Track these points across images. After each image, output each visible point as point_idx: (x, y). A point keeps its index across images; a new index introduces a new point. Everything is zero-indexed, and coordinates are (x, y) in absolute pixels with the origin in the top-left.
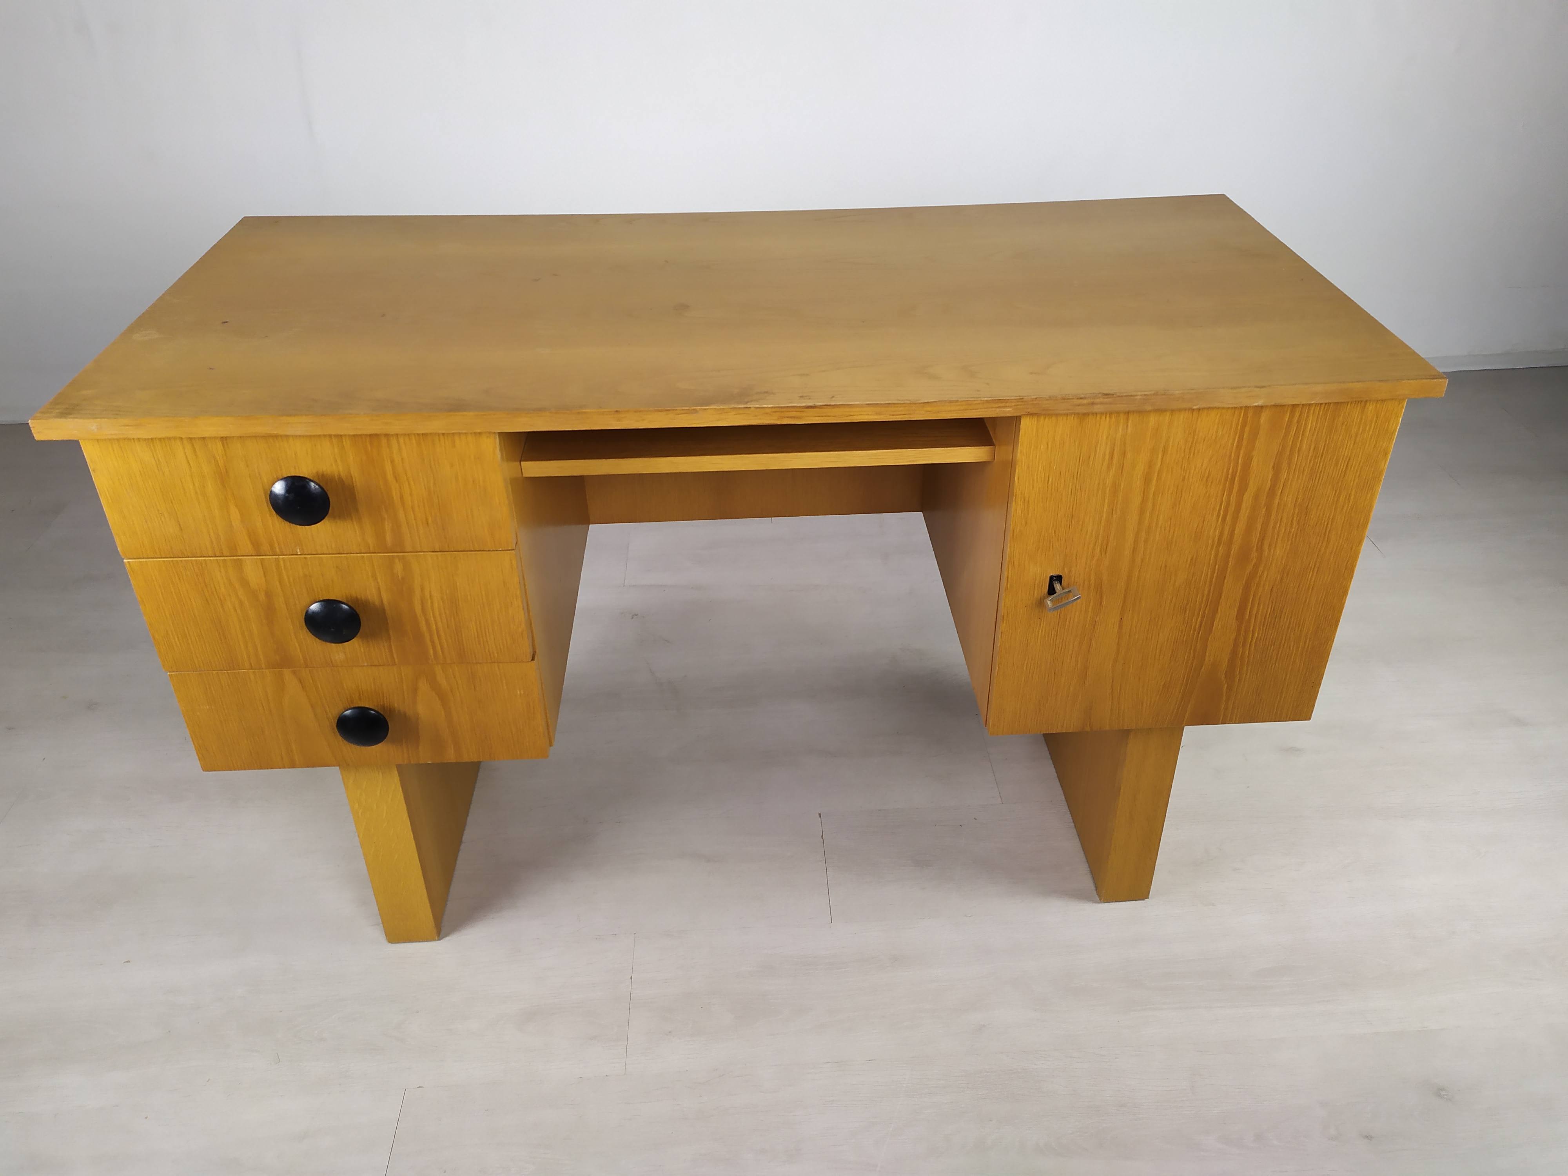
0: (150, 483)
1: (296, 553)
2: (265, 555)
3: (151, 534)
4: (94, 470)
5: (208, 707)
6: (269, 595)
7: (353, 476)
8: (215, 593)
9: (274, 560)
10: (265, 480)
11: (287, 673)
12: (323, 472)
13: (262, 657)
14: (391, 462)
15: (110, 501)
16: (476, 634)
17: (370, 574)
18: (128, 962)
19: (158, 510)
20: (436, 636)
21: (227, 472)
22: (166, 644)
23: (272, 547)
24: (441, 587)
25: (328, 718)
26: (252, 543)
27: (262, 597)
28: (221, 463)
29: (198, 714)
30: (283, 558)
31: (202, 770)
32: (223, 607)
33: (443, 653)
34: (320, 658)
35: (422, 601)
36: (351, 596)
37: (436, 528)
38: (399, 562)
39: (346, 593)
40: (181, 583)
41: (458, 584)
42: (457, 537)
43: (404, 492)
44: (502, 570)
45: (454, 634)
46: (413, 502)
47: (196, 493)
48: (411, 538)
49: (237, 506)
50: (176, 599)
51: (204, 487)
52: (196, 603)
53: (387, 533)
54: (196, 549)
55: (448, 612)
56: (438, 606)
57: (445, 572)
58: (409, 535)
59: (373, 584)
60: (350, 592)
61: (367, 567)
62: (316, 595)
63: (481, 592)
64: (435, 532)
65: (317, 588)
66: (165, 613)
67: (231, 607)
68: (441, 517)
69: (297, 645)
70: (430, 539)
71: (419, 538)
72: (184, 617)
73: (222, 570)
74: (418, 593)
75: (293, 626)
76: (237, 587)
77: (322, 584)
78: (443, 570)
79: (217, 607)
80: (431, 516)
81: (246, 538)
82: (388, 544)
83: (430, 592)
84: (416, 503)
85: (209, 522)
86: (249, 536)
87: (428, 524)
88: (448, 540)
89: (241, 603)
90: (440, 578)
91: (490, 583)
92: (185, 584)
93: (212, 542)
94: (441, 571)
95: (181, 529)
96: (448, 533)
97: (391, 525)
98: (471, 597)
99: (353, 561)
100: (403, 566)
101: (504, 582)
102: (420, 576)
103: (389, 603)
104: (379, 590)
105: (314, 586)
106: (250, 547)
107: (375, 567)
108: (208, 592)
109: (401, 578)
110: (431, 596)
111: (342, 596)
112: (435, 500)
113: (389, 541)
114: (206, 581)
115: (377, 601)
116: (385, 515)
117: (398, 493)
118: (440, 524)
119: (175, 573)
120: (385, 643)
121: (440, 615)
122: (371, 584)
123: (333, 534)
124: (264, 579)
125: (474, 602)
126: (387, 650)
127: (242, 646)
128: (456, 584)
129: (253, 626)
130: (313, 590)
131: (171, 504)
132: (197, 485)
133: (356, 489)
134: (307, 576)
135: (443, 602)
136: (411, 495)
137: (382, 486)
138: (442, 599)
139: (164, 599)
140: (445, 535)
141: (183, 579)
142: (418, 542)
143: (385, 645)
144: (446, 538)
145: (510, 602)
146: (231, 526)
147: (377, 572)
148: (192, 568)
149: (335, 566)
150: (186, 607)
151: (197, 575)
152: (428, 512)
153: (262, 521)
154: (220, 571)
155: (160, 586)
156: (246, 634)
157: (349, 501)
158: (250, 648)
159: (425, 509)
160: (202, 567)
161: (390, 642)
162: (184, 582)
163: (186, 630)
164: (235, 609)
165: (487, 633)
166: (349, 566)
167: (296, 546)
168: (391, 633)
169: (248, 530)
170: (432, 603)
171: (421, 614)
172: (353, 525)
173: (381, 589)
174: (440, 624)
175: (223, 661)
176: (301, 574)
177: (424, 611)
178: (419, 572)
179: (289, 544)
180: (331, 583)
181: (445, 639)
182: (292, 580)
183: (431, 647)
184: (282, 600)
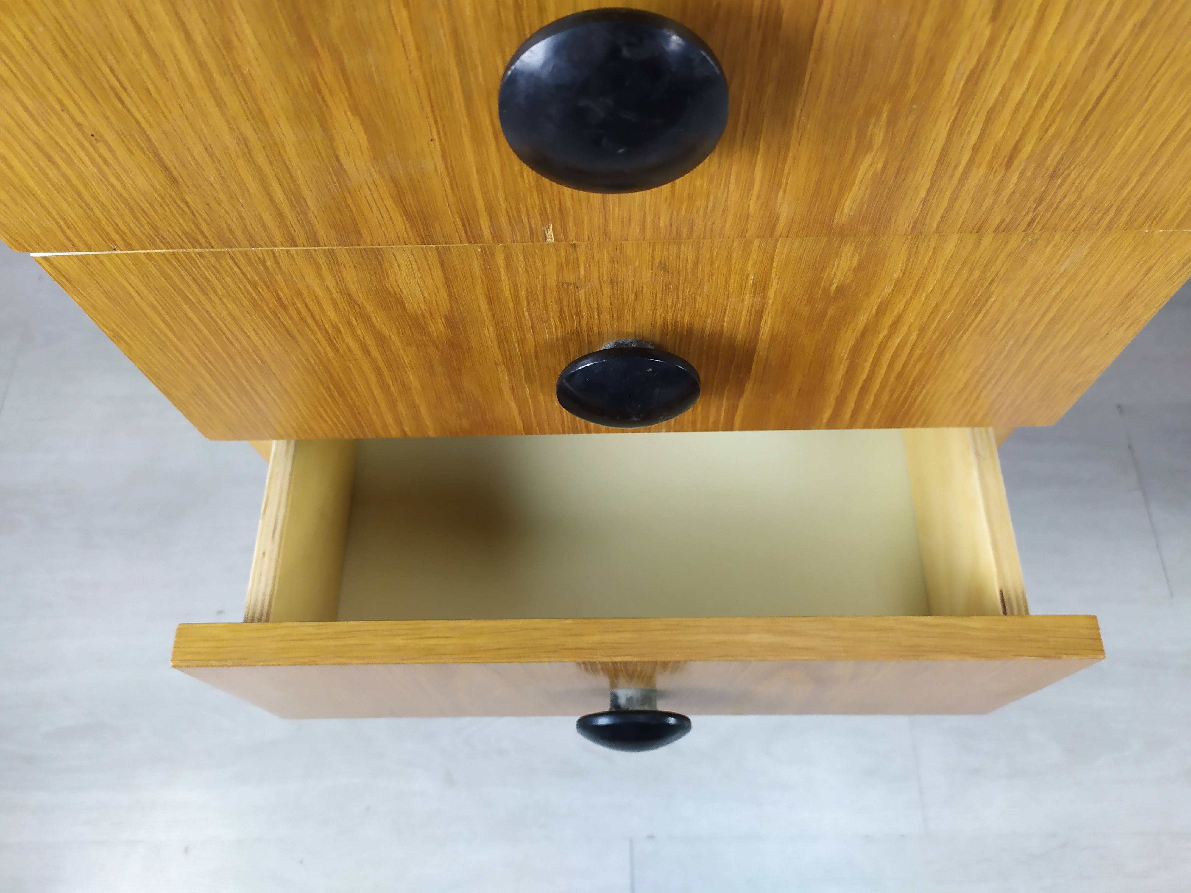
3: (79, 195)
6: (454, 323)
8: (310, 321)
9: (479, 250)
16: (960, 387)
20: (857, 393)
22: (201, 404)
23: (468, 222)
26: (408, 217)
27: (437, 327)
32: (332, 344)
34: (563, 422)
35: (863, 334)
36: (676, 325)
37: (1029, 174)
38: (855, 250)
39: (665, 319)
40: (210, 300)
41: (993, 299)
42: (1079, 197)
43: (999, 57)
44: (1149, 270)
45: (905, 387)
46: (1005, 92)
47: (202, 65)
48: (925, 200)
49: (356, 109)
50: (206, 332)
51: (228, 45)
52: (260, 338)
53: (855, 188)
54: (232, 232)
55: (918, 352)
56: (900, 342)
57: (977, 274)
58: (923, 193)
59: (747, 301)
60: (679, 316)
61: (749, 266)
62: (584, 324)
63: (1043, 315)
64: (1017, 184)
65: (590, 310)
66: (183, 355)
67: (353, 345)
68: (1073, 141)
69: (513, 405)
70: (987, 203)
71: (952, 202)
72: (234, 361)
73: (326, 272)
74: (862, 319)
75: (508, 376)
76: (370, 309)
77: (606, 302)
78: (972, 270)
79: (318, 345)
80: (1040, 139)
81: (389, 202)
82: (836, 221)
83: (901, 315)
84: (1016, 95)
85: (261, 159)
86: (400, 198)
87: (1009, 164)
88: (1043, 206)
89: (381, 340)
90: (950, 288)
91: (1086, 296)
92: (223, 303)
93: (280, 216)
94: (965, 272)
95: (175, 181)
96: (1060, 187)
97: (880, 165)
98: (1006, 323)
99: (715, 253)
100: (860, 263)
101: (1129, 296)
102: (896, 284)
103: (773, 337)
104: (760, 314)
105: (583, 305)
106: (401, 225)
107: (775, 265)
108: (291, 317)
109: (838, 289)
110: (896, 323)
111: (654, 326)
112: (1096, 88)
113: (846, 210)
114: (284, 299)
115: (741, 333)
116: (879, 136)
117: (971, 64)
118: (1051, 162)
119: (191, 282)
120: (725, 401)
121: (894, 357)
122: (743, 300)
123: (673, 192)
124: (443, 292)
125: (1006, 335)
126: (723, 412)
127: (384, 407)
128: (987, 301)
129: (411, 377)
130: (578, 314)
131: (119, 106)
132: (199, 39)
133: (815, 45)
134: (568, 284)
135: (919, 336)
136: (1018, 67)
137: (924, 37)
138: (922, 330)
139: (172, 330)
140: (1043, 193)
141: (216, 293)
142: (940, 213)
143: (724, 403)
144: (1040, 201)
145: (1106, 333)
146: (339, 170)
147: (773, 276)
148: (236, 269)
149: (657, 262)
150: (237, 345)
151: (255, 286)
152: (1037, 125)
153: (444, 156)
154: (321, 277)
155: (154, 308)
156: (392, 388)
157: (770, 89)
158: (402, 409)
159: (1032, 118)
160: (266, 267)
161: (739, 401)
162: (221, 300)
163: (245, 383)
164: (366, 351)
165: (990, 386)
166: (696, 264)
167: (545, 223)
168: (748, 386)
169: (395, 182)
170: (889, 337)
171: (846, 355)
172: (752, 165)
173: (766, 312)
174: (881, 373)
175: (340, 426)
176: (553, 281)
177: (856, 352)
178: (896, 275)
179: (525, 220)
180: (631, 298)
181: (876, 396)
182: (523, 294)
183: (833, 407)
184: (489, 333)
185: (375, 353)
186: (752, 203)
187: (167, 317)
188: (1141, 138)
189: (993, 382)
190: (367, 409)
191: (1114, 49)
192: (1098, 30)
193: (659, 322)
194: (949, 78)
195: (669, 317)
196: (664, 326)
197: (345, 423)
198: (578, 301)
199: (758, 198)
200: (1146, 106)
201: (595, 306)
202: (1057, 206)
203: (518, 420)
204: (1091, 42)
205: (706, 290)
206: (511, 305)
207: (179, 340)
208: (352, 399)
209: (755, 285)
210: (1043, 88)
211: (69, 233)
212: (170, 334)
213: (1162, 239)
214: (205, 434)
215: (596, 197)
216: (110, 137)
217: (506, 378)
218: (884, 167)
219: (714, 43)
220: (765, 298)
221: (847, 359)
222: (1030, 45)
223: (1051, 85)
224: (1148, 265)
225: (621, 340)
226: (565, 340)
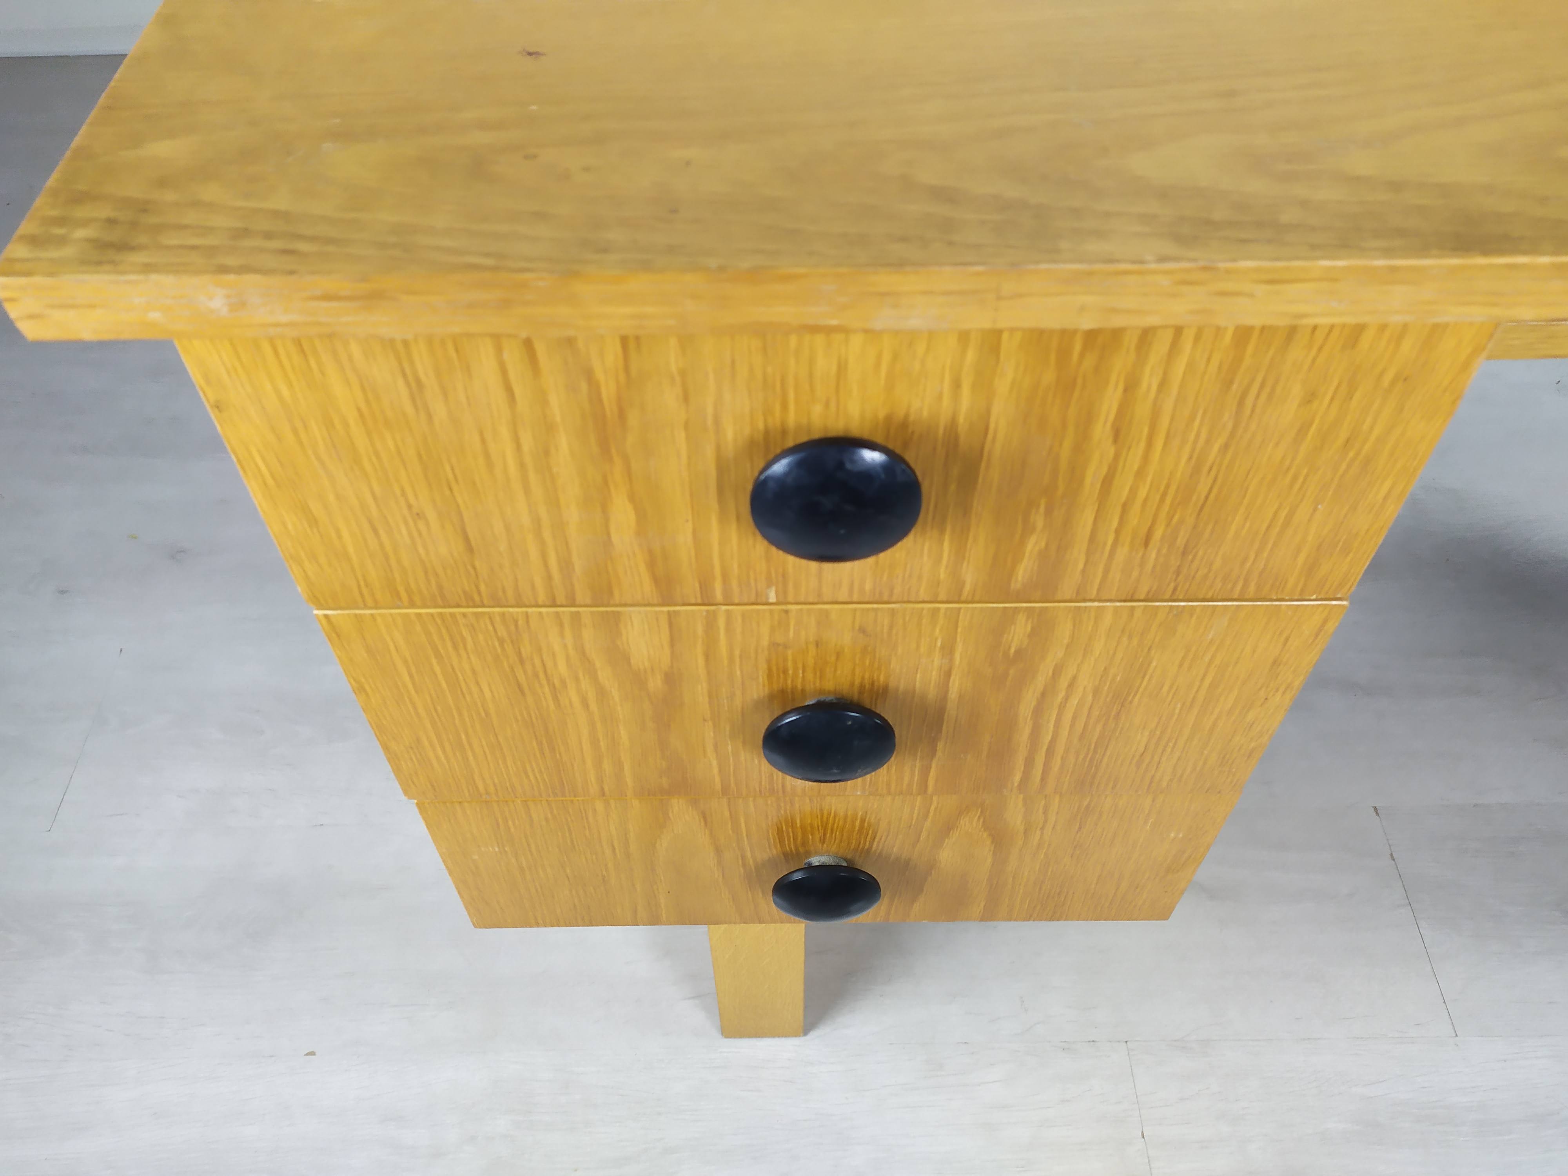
0: (391, 443)
1: (764, 600)
2: (684, 605)
3: (387, 559)
4: (218, 407)
5: (497, 849)
6: (672, 679)
7: (992, 426)
8: (542, 675)
9: (704, 614)
10: (730, 434)
11: (677, 805)
12: (907, 416)
13: (629, 780)
14: (1126, 390)
15: (270, 481)
16: (1142, 749)
17: (939, 643)
18: (312, 1053)
19: (410, 507)
20: (1043, 754)
21: (622, 415)
22: (414, 759)
23: (705, 586)
24: (1105, 669)
25: (744, 865)
26: (656, 580)
27: (656, 683)
28: (608, 392)
29: (476, 857)
30: (727, 611)
31: (473, 927)
32: (556, 699)
33: (1043, 779)
34: (761, 782)
35: (1043, 694)
36: (873, 684)
37: (1164, 551)
38: (1027, 620)
39: (863, 678)
40: (459, 655)
41: (1154, 664)
42: (1210, 571)
43: (1124, 466)
44: (1287, 639)
45: (1089, 750)
46: (1133, 491)
47: (522, 465)
48: (1083, 571)
49: (632, 498)
50: (444, 685)
51: (547, 453)
52: (491, 691)
53: (1025, 560)
54: (504, 591)
55: (1096, 713)
56: (1078, 703)
57: (1135, 641)
58: (1081, 566)
59: (937, 662)
60: (875, 675)
61: (937, 630)
62: (789, 682)
63: (1203, 679)
64: (1156, 559)
65: (796, 669)
66: (415, 708)
67: (575, 699)
68: (1195, 527)
69: (715, 763)
70: (1135, 574)
71: (1106, 571)
72: (460, 715)
73: (568, 632)
74: (1041, 680)
75: (714, 732)
76: (598, 665)
77: (811, 661)
78: (1130, 637)
79: (543, 699)
80: (1168, 525)
81: (642, 568)
82: (1013, 585)
83: (1074, 678)
84: (1142, 493)
85: (547, 534)
86: (651, 565)
87: (1146, 543)
88: (1181, 577)
89: (602, 693)
90: (1115, 653)
91: (1236, 663)
92: (469, 658)
93: (549, 577)
94: (1125, 639)
95: (470, 549)
96: (1192, 561)
97: (1043, 544)
98: (1171, 687)
99: (907, 618)
100: (1033, 629)
101: (1276, 663)
102: (1067, 649)
103: (961, 697)
104: (948, 674)
105: (790, 664)
106: (648, 587)
107: (959, 630)
108: (525, 672)
109: (1015, 652)
110: (1071, 685)
111: (852, 684)
112: (1203, 488)
113: (1020, 578)
114: (524, 653)
115: (932, 693)
116: (1039, 521)
117: (1104, 470)
118: (1180, 542)
119: (446, 637)
120: (918, 761)
121: (1074, 718)
122: (933, 661)
123: (877, 563)
124: (667, 651)
125: (1173, 698)
126: (917, 773)
127: (589, 763)
128: (1149, 665)
129: (622, 732)
130: (785, 672)
131: (448, 493)
132: (526, 448)
133: (985, 458)
134: (779, 645)
135: (1094, 696)
136: (1140, 474)
137: (1065, 452)
138: (1096, 691)
139: (414, 684)
140: (1179, 567)
141: (466, 649)
142: (1098, 581)
143: (918, 764)
144: (1178, 572)
145: (1265, 698)
146: (608, 543)
147: (958, 640)
148: (491, 628)
149: (857, 627)
150: (468, 698)
151: (502, 642)
152: (1163, 515)
153: (694, 532)
154: (562, 634)
155: (405, 662)
156: (602, 743)
157: (953, 487)
158: (607, 766)
159: (1158, 509)
160: (516, 626)
161: (931, 761)
162: (468, 654)
163: (463, 737)
164: (585, 704)
165: (1169, 750)
166: (891, 627)
167: (769, 586)
168: (940, 745)
169: (650, 552)
170: (1067, 698)
171: (1030, 716)
172: (941, 542)
173: (954, 672)
174: (1064, 733)
175: (541, 784)
176: (765, 642)
177: (1038, 711)
178: (1066, 641)
179: (752, 582)
180: (833, 658)
181: (1062, 758)
182: (737, 653)
183: (1022, 769)
184: (702, 689)
185: (593, 706)
186: (942, 570)
187: (413, 670)
188: (1248, 525)
189: (1171, 744)
190: (572, 765)
191: (1209, 464)
192: (1193, 450)
193: (857, 682)
194: (1088, 480)
195: (867, 676)
196: (862, 686)
197: (547, 780)
198: (785, 660)
199: (947, 567)
200: (1246, 501)
201: (800, 665)
202: (1194, 577)
203: (717, 779)
204: (1190, 458)
205: (900, 651)
206: (726, 662)
207: (417, 692)
208: (560, 754)
209: (943, 648)
210: (1162, 488)
211: (365, 591)
212: (410, 686)
213: (1290, 613)
214: (406, 792)
215: (813, 565)
216: (431, 515)
217: (712, 734)
218: (1047, 545)
219: (910, 457)
220: (951, 660)
221: (1031, 718)
222: (1146, 458)
223: (1168, 486)
224: (1284, 636)
225: (822, 698)
226: (772, 697)
